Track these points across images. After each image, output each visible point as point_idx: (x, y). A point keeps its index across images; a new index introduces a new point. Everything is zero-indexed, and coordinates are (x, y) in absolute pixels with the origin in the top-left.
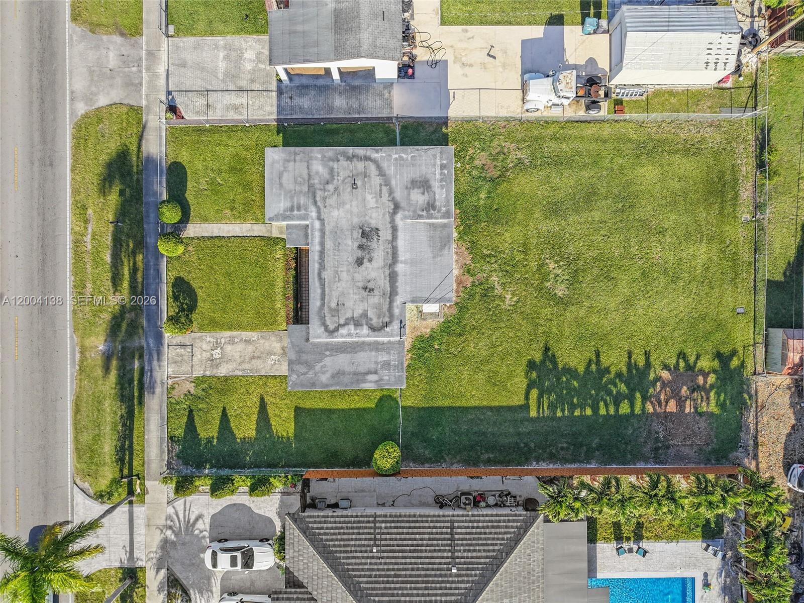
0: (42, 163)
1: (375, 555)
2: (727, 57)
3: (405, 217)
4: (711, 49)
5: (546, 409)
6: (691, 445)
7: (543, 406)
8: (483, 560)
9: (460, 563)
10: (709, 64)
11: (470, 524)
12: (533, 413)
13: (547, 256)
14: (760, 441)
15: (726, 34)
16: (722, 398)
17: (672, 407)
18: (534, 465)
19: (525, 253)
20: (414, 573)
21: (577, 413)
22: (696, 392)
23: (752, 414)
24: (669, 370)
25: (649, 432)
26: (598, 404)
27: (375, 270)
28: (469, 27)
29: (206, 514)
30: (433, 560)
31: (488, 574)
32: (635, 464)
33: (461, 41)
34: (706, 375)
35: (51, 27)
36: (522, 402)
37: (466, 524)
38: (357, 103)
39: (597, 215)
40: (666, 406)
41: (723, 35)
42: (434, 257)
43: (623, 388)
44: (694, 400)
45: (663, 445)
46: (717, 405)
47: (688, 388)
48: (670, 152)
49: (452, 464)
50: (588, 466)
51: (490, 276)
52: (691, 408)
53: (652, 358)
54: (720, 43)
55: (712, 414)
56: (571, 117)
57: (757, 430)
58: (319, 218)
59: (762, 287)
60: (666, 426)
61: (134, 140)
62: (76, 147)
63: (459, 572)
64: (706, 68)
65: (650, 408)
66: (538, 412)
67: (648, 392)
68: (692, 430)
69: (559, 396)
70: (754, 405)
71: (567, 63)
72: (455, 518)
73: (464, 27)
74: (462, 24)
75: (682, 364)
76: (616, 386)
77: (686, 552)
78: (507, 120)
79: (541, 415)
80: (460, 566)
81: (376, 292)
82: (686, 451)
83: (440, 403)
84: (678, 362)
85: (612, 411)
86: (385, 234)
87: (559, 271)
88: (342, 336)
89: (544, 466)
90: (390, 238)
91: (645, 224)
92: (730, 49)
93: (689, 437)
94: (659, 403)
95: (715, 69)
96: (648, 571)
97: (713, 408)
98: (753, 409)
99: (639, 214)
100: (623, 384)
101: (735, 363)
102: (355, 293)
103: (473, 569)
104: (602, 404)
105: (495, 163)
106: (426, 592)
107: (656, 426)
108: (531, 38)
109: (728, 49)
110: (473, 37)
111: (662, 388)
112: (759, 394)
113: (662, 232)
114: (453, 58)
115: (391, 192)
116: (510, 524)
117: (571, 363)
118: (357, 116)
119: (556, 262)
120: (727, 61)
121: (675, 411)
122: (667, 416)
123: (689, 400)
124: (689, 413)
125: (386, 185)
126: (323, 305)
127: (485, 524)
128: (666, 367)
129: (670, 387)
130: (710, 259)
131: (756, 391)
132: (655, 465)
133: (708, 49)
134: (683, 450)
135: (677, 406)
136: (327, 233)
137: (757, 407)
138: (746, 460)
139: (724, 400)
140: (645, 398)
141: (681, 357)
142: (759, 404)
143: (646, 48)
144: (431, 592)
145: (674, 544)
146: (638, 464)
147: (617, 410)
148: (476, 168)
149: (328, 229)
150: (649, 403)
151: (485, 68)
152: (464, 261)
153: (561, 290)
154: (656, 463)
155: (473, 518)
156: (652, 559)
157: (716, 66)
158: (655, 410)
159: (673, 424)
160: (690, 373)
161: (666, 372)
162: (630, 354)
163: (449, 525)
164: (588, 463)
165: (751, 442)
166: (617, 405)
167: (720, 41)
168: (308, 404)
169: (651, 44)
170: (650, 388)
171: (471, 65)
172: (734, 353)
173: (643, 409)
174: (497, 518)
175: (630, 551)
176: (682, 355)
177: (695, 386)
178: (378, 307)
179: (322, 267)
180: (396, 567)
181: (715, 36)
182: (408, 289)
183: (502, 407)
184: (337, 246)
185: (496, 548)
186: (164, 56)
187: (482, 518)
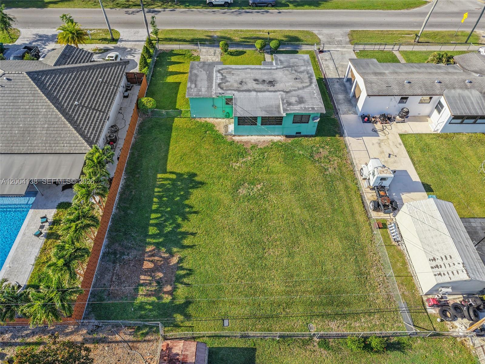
0: (290, 24)
1: (98, 79)
2: (446, 273)
3: (282, 95)
4: (447, 259)
5: (162, 182)
6: (112, 281)
7: (163, 181)
8: (76, 117)
9: (79, 108)
10: (434, 261)
11: (99, 119)
12: (159, 176)
13: (265, 184)
14: (99, 346)
15: (464, 267)
16: (148, 307)
17: (148, 265)
18: (123, 176)
19: (267, 172)
20: (82, 90)
21: (155, 200)
22: (156, 284)
23: (127, 338)
24: (178, 263)
25: (130, 248)
26: (159, 213)
27: (252, 85)
28: (403, 146)
29: (135, 58)
30: (85, 98)
31: (68, 116)
32: (107, 238)
33: (393, 142)
34: (170, 293)
35: (347, 26)
36: (168, 170)
37: (100, 117)
38: (342, 102)
39: (297, 211)
40: (149, 261)
41: (462, 265)
42: (260, 108)
43: (169, 229)
44: (150, 284)
45: (117, 259)
46: (142, 303)
47: (161, 278)
48: (357, 262)
49: (135, 138)
50: (114, 207)
51: (251, 156)
52: (143, 280)
53: (189, 249)
54: (454, 264)
55: (134, 297)
56: (365, 197)
57: (111, 342)
58: (277, 69)
59: (248, 344)
60: (132, 260)
61: (305, 43)
62: (299, 31)
63: (74, 105)
64: (430, 260)
65: (149, 249)
66: (160, 178)
67: (163, 247)
68: (124, 282)
69: (168, 190)
70: (135, 339)
71: (401, 194)
72: (105, 114)
73: (402, 143)
74: (403, 142)
75: (182, 272)
76: (170, 224)
77: (21, 272)
78: (352, 164)
79: (158, 180)
80: (77, 107)
81: (239, 85)
82: (108, 277)
83: (174, 134)
84: (183, 269)
85: (152, 222)
86: (272, 88)
87: (255, 190)
88: (216, 74)
89: (122, 182)
90: (270, 90)
91: (295, 242)
92: (453, 274)
93: (119, 279)
94: (153, 255)
95: (432, 268)
96: (19, 243)
97: (140, 299)
98: (131, 338)
99: (303, 239)
100: (171, 229)
101: (179, 318)
102: (239, 78)
103: (73, 111)
104: (159, 215)
105: (323, 158)
106: (69, 90)
107: (134, 253)
108: (410, 175)
109: (452, 272)
110: (397, 147)
111: (164, 258)
112: (145, 344)
113: (291, 255)
114: (381, 139)
115: (295, 90)
116: (93, 135)
117: (192, 196)
118: (335, 102)
119: (262, 189)
120: (442, 274)
121: (143, 267)
122: (141, 262)
123: (151, 279)
124: (139, 279)
125: (298, 89)
126: (233, 69)
127: (97, 125)
128: (181, 260)
129: (164, 264)
130: (272, 294)
131: (149, 341)
132: (103, 253)
133: (445, 256)
134: (109, 274)
135: (147, 269)
136: (270, 71)
137: (133, 342)
138: (85, 331)
139: (146, 309)
140: (158, 245)
141: (188, 272)
142: (135, 344)
143: (426, 212)
144: (68, 92)
145: (33, 262)
146: (107, 240)
147: (152, 225)
148: (318, 149)
149: (273, 71)
150: (153, 248)
151: (381, 153)
152: (259, 145)
153: (243, 191)
154: (104, 253)
155: (103, 121)
156: (28, 246)
157: (435, 267)
158: (147, 253)
159: (133, 266)
160: (174, 279)
161: (177, 261)
162: (193, 234)
163: (103, 110)
164: (117, 208)
165: (101, 335)
166: (156, 225)
167: (456, 264)
168: (181, 86)
169: (431, 215)
170: (165, 248)
171: (380, 147)
172: (188, 317)
173: (150, 244)
174: (99, 131)
175: (42, 227)
176: (190, 272)
177: (161, 284)
178: (231, 86)
179: (252, 69)
180: (88, 85)
181: (457, 258)
182: (242, 97)
183: (167, 160)
184: (265, 74)
185: (81, 125)
186: (344, 50)
187: (101, 124)
